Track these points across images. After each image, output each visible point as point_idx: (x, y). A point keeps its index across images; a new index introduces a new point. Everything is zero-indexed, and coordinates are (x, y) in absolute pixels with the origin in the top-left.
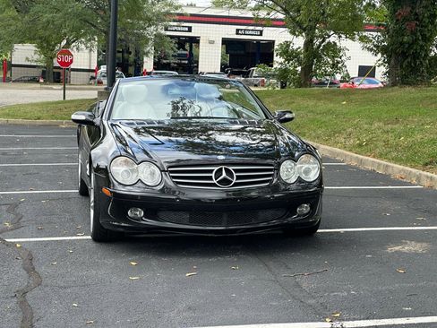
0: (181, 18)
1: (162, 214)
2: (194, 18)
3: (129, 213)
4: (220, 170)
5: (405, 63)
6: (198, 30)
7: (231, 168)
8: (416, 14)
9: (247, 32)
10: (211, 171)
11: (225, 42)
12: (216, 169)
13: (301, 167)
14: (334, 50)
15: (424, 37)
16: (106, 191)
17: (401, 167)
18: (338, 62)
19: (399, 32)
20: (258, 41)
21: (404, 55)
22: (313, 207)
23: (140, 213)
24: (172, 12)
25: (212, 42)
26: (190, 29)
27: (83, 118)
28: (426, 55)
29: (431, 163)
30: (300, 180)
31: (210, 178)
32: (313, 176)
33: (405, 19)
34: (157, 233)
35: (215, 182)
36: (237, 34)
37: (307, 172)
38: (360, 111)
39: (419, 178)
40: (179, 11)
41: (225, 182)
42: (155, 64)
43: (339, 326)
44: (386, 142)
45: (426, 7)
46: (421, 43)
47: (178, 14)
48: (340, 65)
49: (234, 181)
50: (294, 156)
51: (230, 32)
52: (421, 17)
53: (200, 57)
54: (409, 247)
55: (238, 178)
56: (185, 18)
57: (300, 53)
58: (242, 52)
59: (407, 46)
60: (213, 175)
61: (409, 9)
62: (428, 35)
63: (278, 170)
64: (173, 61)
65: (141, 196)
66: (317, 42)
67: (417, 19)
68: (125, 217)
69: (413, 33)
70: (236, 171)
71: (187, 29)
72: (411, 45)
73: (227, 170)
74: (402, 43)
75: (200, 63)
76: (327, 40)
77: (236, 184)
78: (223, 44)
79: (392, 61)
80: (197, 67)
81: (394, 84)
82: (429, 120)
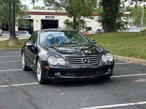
0: (28, 13)
1: (66, 74)
2: (32, 13)
3: (55, 74)
4: (84, 59)
5: (109, 25)
6: (33, 17)
7: (87, 58)
8: (111, 9)
9: (49, 17)
10: (81, 59)
11: (42, 21)
12: (83, 59)
13: (107, 57)
14: (83, 22)
15: (114, 16)
16: (46, 67)
17: (122, 57)
18: (84, 26)
19: (107, 15)
20: (53, 20)
21: (109, 23)
22: (112, 69)
23: (59, 74)
24: (25, 11)
25: (38, 21)
26: (30, 17)
27: (30, 45)
28: (115, 22)
29: (131, 55)
30: (108, 61)
31: (81, 62)
32: (111, 60)
33: (108, 11)
34: (65, 80)
35: (83, 63)
36: (46, 18)
37: (109, 58)
38: (100, 41)
39: (129, 60)
40: (27, 11)
41: (86, 63)
42: (18, 29)
43: (137, 104)
44: (113, 50)
45: (114, 7)
46: (114, 19)
47: (27, 12)
48: (85, 27)
49: (89, 62)
50: (105, 54)
51: (43, 17)
52: (113, 10)
53: (34, 26)
54: (141, 80)
55: (90, 61)
56: (29, 13)
57: (72, 23)
58: (47, 24)
59: (109, 20)
60: (82, 60)
61: (109, 8)
62: (116, 16)
63: (101, 58)
64: (25, 27)
65: (60, 68)
66: (77, 19)
67: (112, 11)
68: (54, 76)
69: (111, 15)
70: (89, 59)
71: (29, 17)
72: (111, 19)
73: (86, 59)
74: (108, 19)
75: (34, 28)
76: (80, 19)
77: (89, 63)
78: (41, 21)
79: (105, 25)
80: (33, 29)
81: (106, 32)
82: (124, 42)
